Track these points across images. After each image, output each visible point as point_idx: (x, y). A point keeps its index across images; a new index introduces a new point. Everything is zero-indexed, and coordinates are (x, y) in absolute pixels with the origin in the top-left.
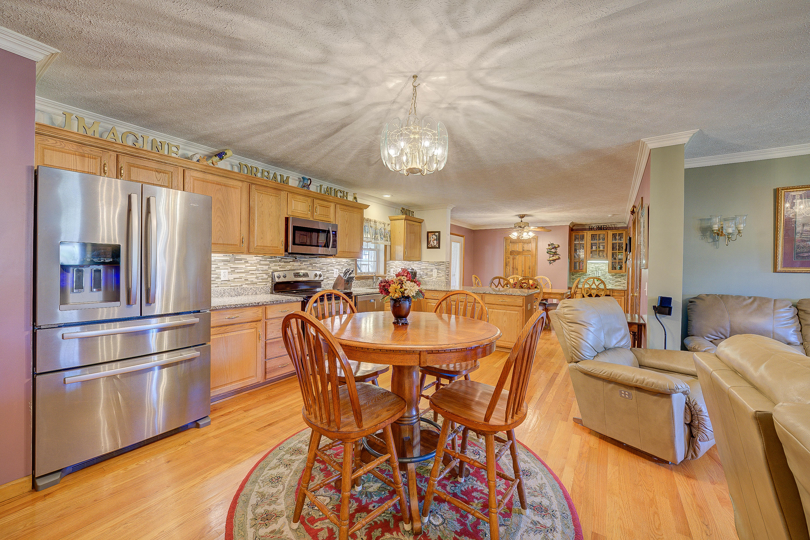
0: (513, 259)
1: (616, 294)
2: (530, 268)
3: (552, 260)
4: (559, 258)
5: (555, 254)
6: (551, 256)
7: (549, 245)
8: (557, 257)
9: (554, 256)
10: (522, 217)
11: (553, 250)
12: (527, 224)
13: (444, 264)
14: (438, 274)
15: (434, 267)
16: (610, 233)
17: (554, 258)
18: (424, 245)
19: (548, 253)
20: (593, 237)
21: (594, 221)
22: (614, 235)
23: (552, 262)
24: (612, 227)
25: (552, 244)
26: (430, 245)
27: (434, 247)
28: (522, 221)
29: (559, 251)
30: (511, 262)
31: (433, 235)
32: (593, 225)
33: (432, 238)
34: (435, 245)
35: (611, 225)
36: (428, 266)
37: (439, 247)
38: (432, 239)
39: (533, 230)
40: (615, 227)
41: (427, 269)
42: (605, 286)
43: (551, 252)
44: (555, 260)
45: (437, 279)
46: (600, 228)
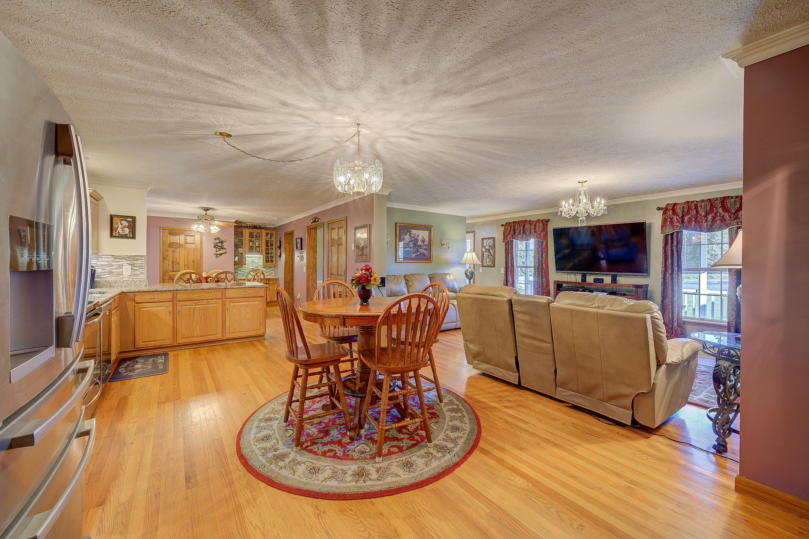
0: (173, 252)
1: (271, 282)
2: (194, 262)
3: (219, 254)
4: (226, 253)
5: (222, 248)
6: (218, 250)
7: (215, 239)
8: (224, 251)
9: (220, 250)
10: (207, 209)
11: (219, 244)
12: (213, 218)
13: (144, 258)
14: (133, 271)
15: (126, 263)
16: (264, 232)
17: (221, 252)
18: (105, 232)
19: (215, 247)
20: (251, 235)
21: (249, 221)
22: (267, 234)
23: (218, 255)
24: (263, 227)
25: (218, 239)
26: (116, 234)
27: (125, 237)
28: (206, 214)
29: (225, 245)
30: (170, 256)
31: (122, 220)
32: (248, 224)
33: (119, 224)
34: (127, 234)
35: (262, 225)
36: (113, 261)
37: (134, 237)
38: (120, 226)
39: (217, 224)
40: (265, 227)
41: (111, 265)
42: (264, 276)
43: (217, 245)
44: (222, 254)
45: (131, 278)
46: (255, 227)
